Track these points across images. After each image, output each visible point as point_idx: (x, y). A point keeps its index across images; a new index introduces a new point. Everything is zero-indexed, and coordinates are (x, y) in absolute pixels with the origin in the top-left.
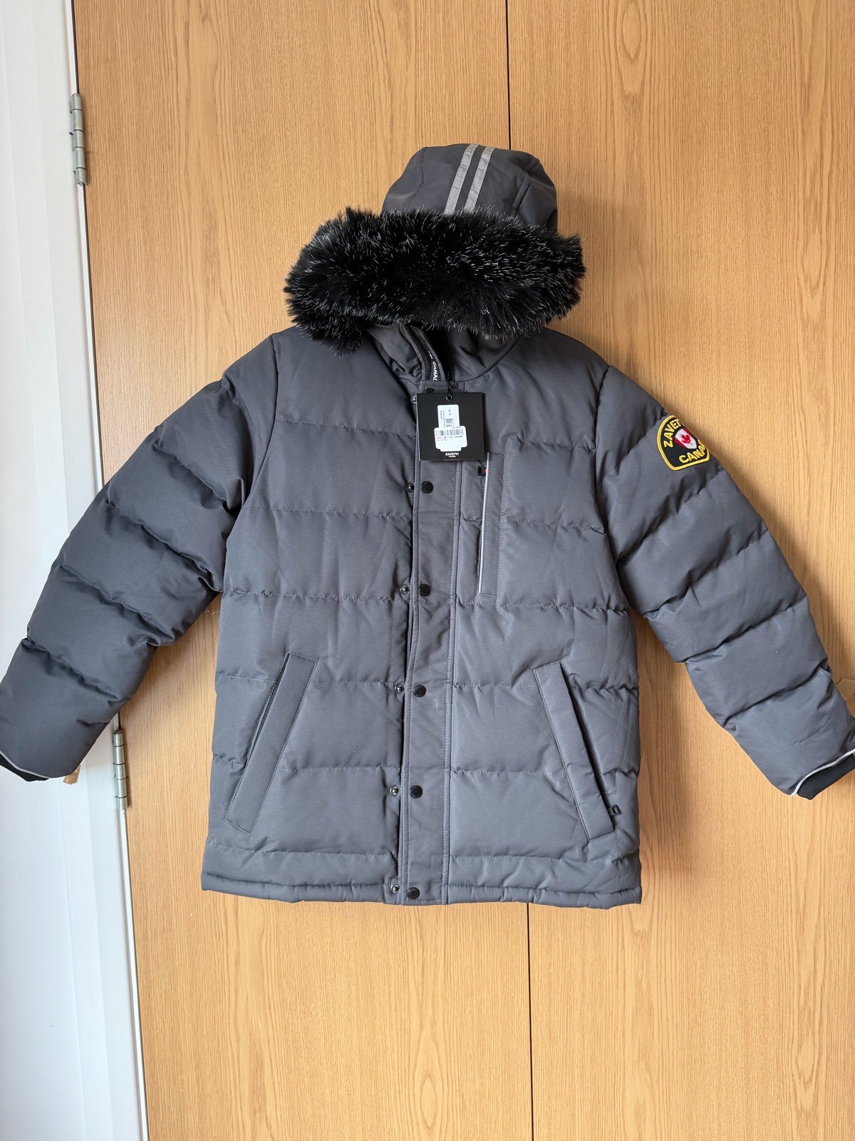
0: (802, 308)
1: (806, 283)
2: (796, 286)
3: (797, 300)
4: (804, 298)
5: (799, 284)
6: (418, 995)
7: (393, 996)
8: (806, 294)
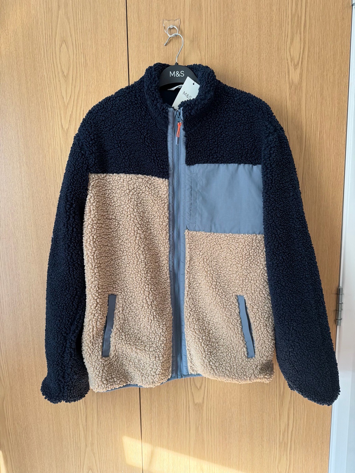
0: (289, 77)
1: (291, 62)
2: (286, 64)
3: (286, 72)
4: (290, 71)
5: (287, 63)
6: (84, 431)
7: (71, 431)
8: (292, 68)
